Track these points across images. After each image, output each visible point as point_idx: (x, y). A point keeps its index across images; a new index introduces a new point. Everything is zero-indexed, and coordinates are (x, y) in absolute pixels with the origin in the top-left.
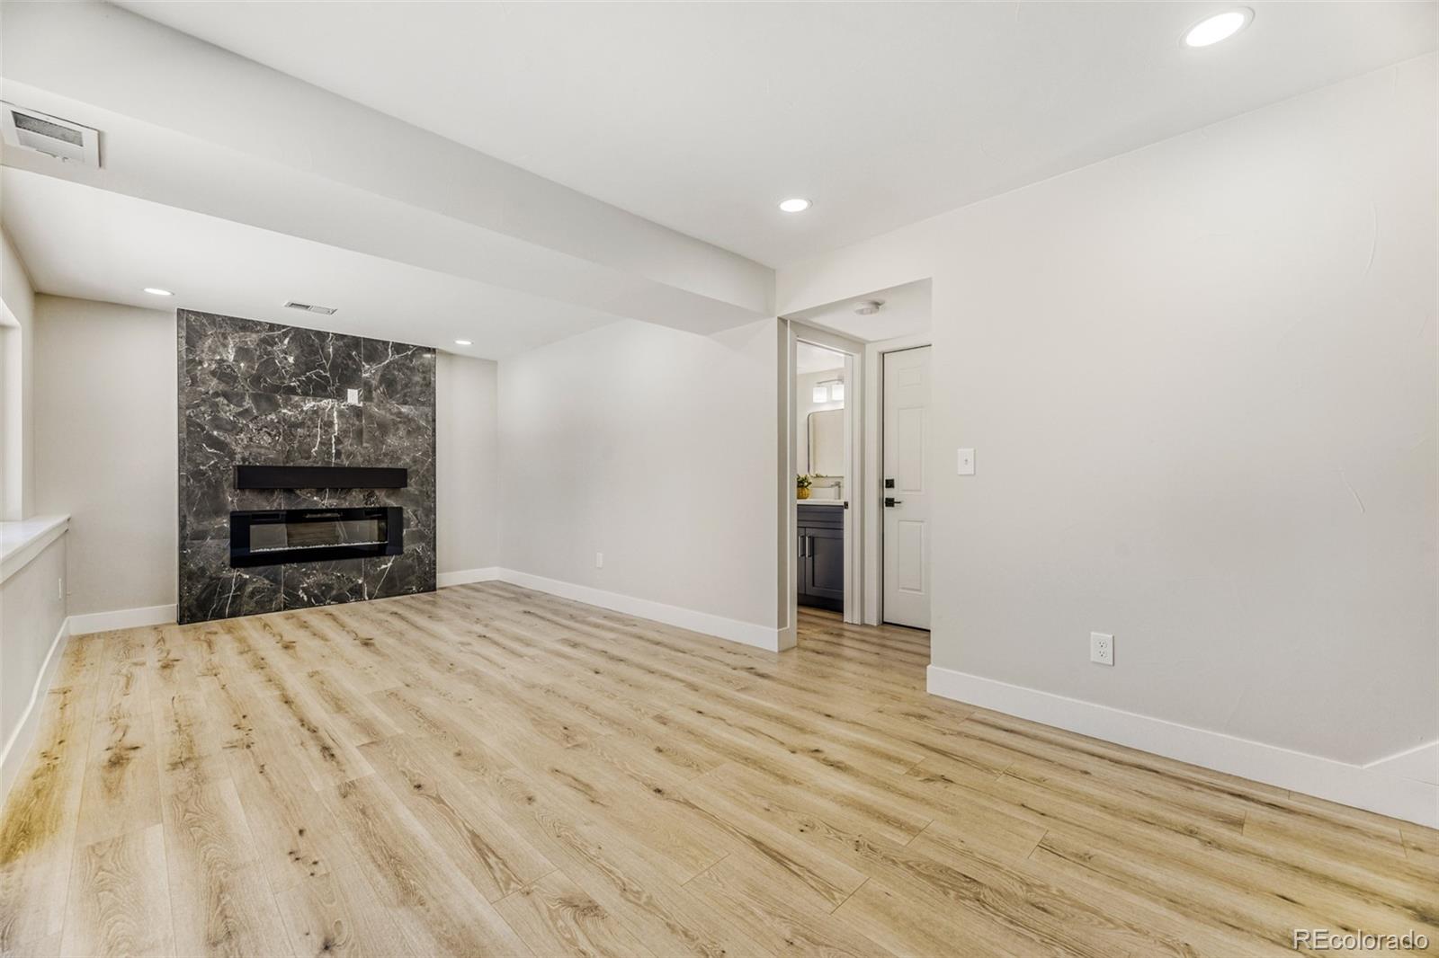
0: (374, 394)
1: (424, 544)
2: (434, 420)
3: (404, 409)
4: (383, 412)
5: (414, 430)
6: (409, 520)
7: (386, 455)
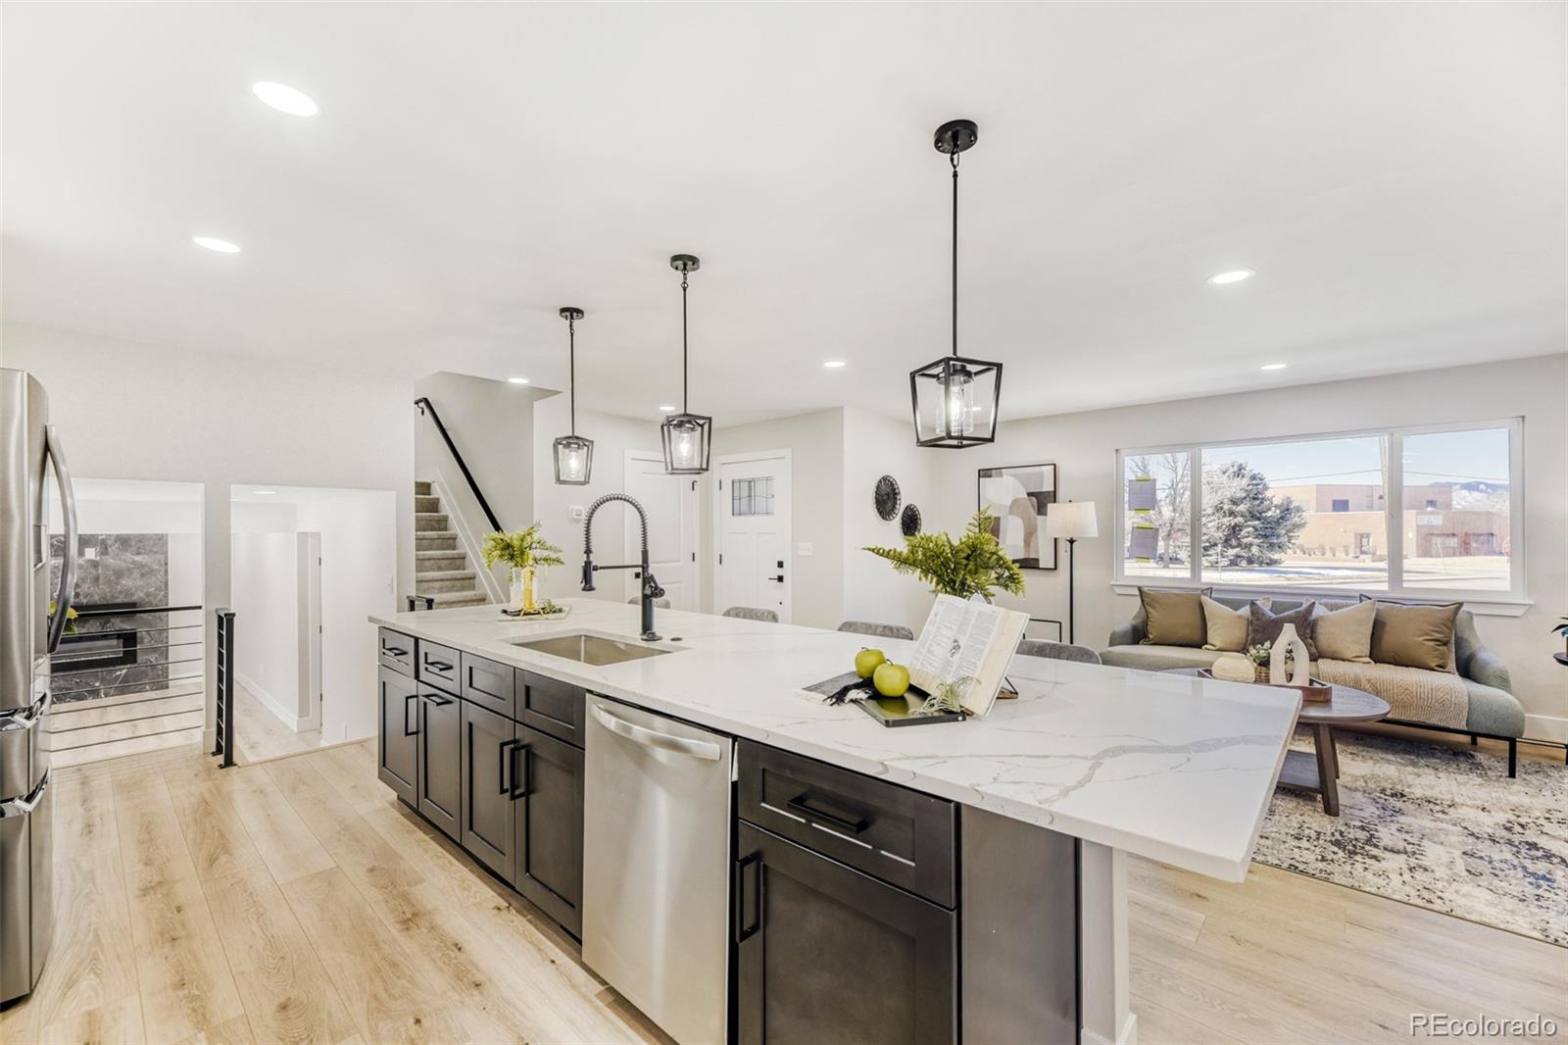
0: (110, 550)
1: (157, 655)
2: (166, 564)
3: (138, 558)
4: (118, 562)
5: (146, 572)
6: (142, 638)
7: (120, 593)
